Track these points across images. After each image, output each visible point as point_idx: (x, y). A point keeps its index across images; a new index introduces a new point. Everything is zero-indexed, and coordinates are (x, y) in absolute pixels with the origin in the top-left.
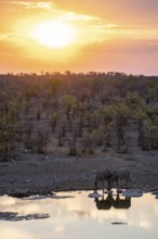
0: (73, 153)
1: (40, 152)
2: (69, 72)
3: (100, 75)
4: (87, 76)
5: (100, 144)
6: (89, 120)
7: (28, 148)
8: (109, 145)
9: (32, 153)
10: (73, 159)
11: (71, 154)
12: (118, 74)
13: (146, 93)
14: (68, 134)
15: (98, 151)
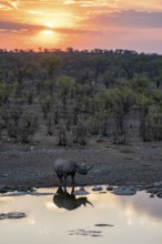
0: (62, 144)
1: (25, 142)
2: (71, 49)
3: (106, 52)
4: (92, 53)
5: (95, 133)
6: (87, 104)
7: (12, 136)
8: (105, 135)
9: (16, 142)
10: (61, 150)
11: (60, 144)
12: (127, 52)
13: (158, 74)
14: (61, 121)
15: (92, 141)
